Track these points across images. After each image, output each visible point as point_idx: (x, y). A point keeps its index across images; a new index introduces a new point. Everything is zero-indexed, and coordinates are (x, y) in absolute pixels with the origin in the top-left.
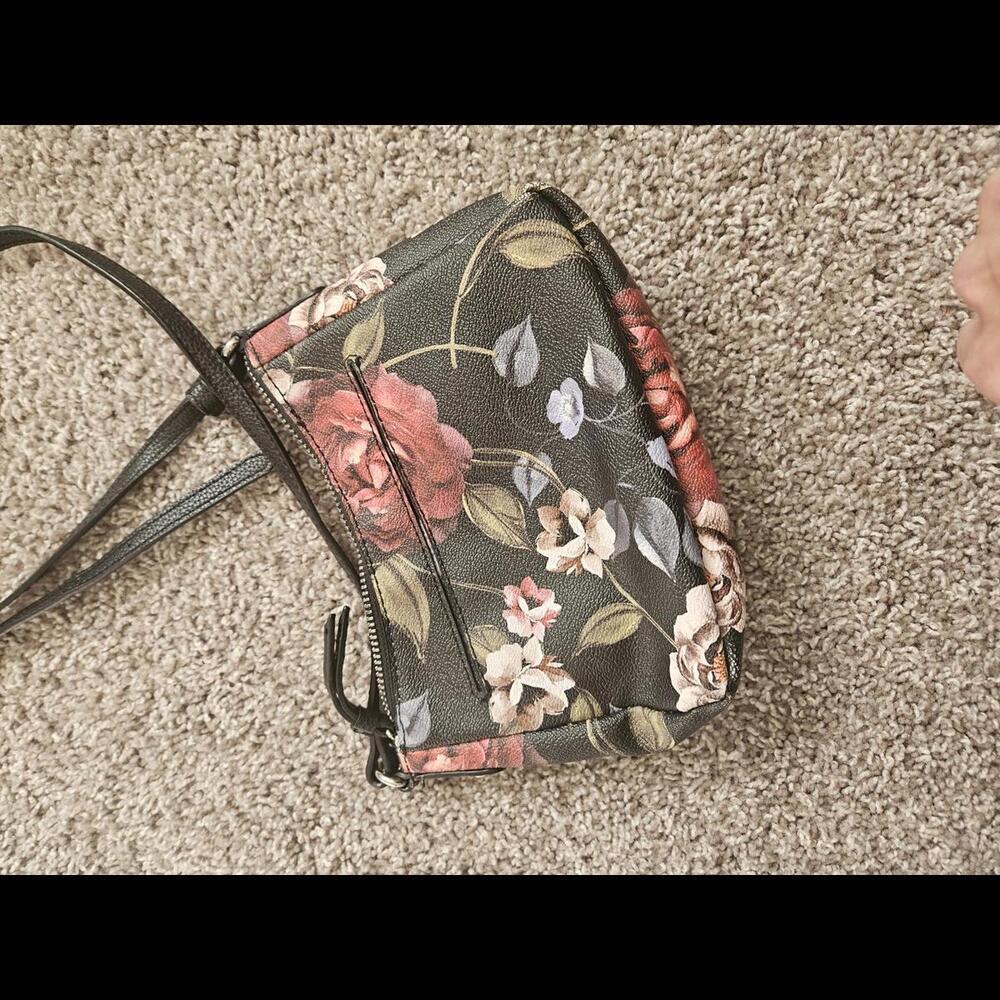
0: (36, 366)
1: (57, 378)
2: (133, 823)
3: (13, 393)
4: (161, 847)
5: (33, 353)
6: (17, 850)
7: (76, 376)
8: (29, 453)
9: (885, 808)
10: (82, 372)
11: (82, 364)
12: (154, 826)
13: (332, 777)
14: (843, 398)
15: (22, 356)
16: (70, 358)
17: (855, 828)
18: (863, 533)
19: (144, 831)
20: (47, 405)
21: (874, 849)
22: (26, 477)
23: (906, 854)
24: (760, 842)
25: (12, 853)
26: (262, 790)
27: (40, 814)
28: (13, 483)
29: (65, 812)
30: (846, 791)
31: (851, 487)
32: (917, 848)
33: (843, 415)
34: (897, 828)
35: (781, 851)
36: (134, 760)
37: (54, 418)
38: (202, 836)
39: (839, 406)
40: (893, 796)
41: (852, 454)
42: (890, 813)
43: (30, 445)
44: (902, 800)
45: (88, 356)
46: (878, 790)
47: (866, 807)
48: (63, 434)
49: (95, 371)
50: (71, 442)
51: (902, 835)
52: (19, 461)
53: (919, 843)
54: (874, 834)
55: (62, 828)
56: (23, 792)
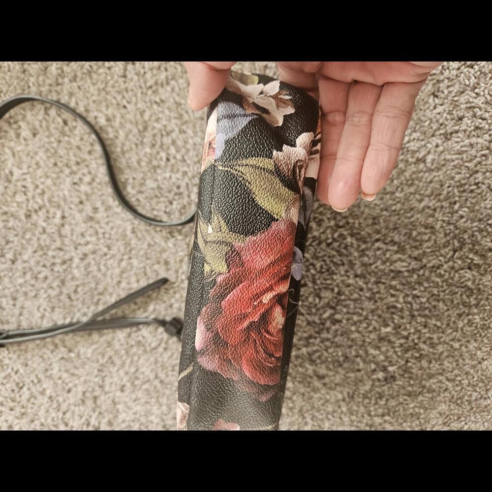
0: (43, 183)
1: (53, 188)
2: (113, 390)
3: (33, 197)
4: (127, 400)
5: (41, 177)
6: (61, 408)
7: (62, 186)
8: (44, 225)
9: (461, 346)
11: (64, 180)
12: (122, 391)
14: (425, 156)
15: (36, 179)
16: (58, 178)
17: (447, 357)
18: (440, 219)
19: (118, 393)
20: (50, 201)
21: (457, 365)
22: (44, 236)
23: (472, 366)
24: (404, 368)
25: (58, 410)
26: (170, 369)
27: (69, 391)
28: (39, 239)
29: (80, 389)
30: (442, 340)
31: (432, 198)
32: (477, 362)
33: (425, 164)
34: (467, 355)
35: (414, 371)
36: (110, 361)
37: (54, 207)
38: (145, 393)
39: (423, 160)
40: (464, 340)
41: (431, 182)
42: (463, 348)
43: (45, 221)
44: (468, 341)
45: (67, 176)
46: (457, 338)
47: (452, 347)
49: (71, 182)
50: (63, 217)
51: (470, 357)
52: (40, 229)
53: (477, 360)
54: (457, 358)
55: (80, 396)
56: (60, 382)
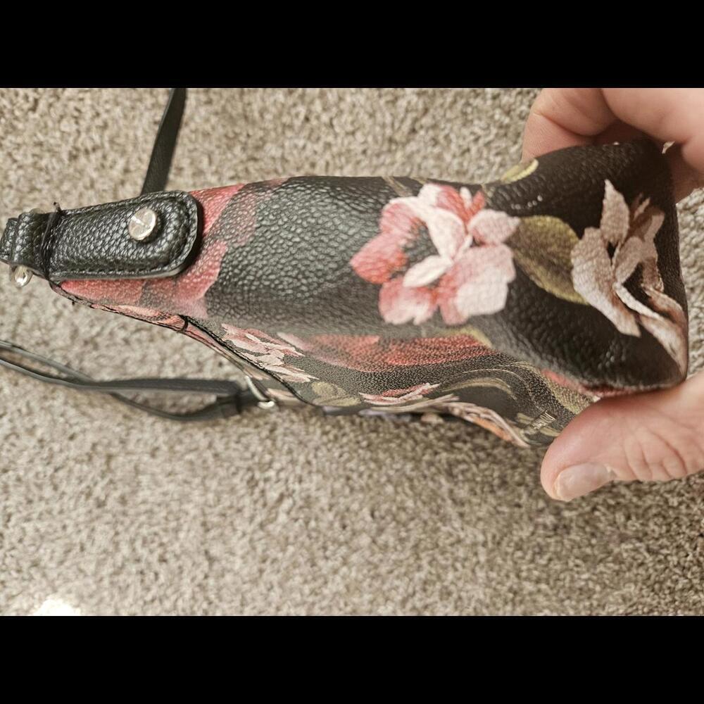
10: (140, 120)
13: (285, 435)
48: (121, 163)
